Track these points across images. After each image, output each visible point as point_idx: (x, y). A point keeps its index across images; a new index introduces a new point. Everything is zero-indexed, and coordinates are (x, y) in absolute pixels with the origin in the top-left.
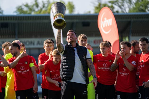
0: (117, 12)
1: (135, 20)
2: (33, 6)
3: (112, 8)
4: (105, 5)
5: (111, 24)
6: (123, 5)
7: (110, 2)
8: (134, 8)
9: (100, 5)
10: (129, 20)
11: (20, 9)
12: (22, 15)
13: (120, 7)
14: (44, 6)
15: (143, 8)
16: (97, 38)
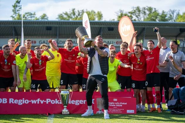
0: (135, 20)
1: (148, 27)
2: (71, 15)
3: (131, 17)
4: (126, 15)
5: (129, 29)
6: (139, 16)
7: (129, 13)
8: (148, 18)
9: (122, 15)
10: (143, 27)
11: (61, 16)
12: (63, 21)
13: (137, 16)
14: (79, 15)
15: (154, 18)
16: (119, 40)
